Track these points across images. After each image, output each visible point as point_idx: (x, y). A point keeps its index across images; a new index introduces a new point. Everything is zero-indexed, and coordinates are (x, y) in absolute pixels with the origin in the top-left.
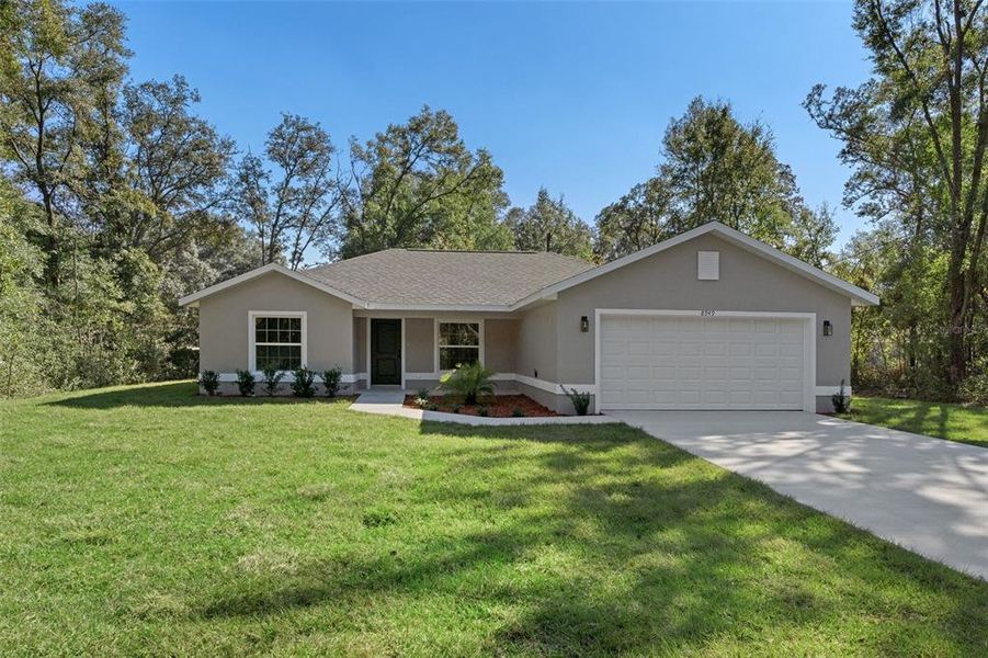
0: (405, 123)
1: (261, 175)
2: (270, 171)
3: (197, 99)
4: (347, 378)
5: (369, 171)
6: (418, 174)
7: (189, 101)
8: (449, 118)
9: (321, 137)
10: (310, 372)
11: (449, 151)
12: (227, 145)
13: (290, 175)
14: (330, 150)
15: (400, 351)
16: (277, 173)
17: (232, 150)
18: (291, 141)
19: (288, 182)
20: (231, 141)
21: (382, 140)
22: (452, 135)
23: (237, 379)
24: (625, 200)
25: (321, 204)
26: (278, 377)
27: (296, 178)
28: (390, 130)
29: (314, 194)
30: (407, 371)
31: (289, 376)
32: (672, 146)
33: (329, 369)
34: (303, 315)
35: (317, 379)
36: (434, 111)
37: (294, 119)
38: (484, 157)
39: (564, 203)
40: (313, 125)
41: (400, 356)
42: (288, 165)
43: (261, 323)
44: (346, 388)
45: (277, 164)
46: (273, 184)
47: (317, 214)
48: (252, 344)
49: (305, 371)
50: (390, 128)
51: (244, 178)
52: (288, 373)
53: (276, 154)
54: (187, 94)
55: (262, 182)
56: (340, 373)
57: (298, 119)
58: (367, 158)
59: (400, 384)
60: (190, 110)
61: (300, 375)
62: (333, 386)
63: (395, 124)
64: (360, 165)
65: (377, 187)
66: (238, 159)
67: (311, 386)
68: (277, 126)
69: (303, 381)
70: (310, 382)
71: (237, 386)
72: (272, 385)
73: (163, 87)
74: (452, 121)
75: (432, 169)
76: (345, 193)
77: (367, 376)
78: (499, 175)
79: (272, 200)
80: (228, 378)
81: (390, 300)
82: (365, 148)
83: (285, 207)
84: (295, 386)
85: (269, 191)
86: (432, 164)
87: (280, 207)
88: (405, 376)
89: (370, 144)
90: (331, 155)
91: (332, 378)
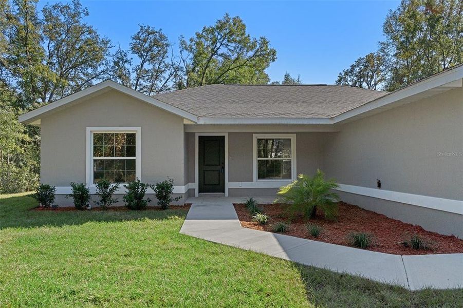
0: (214, 25)
1: (126, 61)
2: (132, 59)
3: (87, 14)
4: (179, 189)
5: (192, 55)
6: (221, 55)
7: (82, 15)
8: (241, 21)
9: (162, 37)
10: (142, 185)
11: (239, 42)
12: (105, 43)
13: (144, 62)
14: (167, 45)
15: (224, 163)
16: (136, 60)
17: (109, 45)
18: (145, 41)
19: (142, 65)
20: (107, 40)
21: (199, 36)
22: (242, 32)
23: (71, 193)
24: (353, 67)
25: (162, 79)
26: (112, 190)
27: (147, 62)
28: (205, 30)
29: (158, 73)
30: (229, 181)
31: (122, 189)
32: (388, 29)
33: (161, 181)
34: (137, 131)
35: (149, 191)
36: (232, 16)
37: (146, 28)
38: (264, 42)
39: (300, 80)
40: (158, 30)
41: (223, 168)
42: (143, 56)
43: (98, 138)
44: (177, 199)
45: (136, 55)
46: (133, 66)
47: (160, 85)
48: (90, 158)
49: (138, 183)
50: (204, 28)
51: (116, 63)
52: (121, 185)
53: (135, 50)
54: (81, 10)
55: (126, 65)
56: (171, 185)
57: (149, 27)
58: (190, 50)
59: (224, 192)
60: (83, 20)
61: (133, 188)
62: (165, 198)
63: (207, 27)
64: (185, 53)
65: (196, 64)
66: (112, 51)
67: (144, 198)
68: (136, 33)
69: (136, 193)
70: (143, 194)
71: (72, 199)
72: (106, 197)
73: (67, 7)
74: (243, 22)
75: (230, 53)
76: (177, 69)
77: (195, 186)
78: (274, 53)
79: (134, 76)
80: (63, 191)
81: (218, 116)
82: (188, 43)
83: (140, 80)
84: (128, 198)
85: (131, 71)
86: (229, 50)
87: (138, 81)
88: (228, 185)
89: (191, 40)
90: (168, 48)
91: (164, 190)
